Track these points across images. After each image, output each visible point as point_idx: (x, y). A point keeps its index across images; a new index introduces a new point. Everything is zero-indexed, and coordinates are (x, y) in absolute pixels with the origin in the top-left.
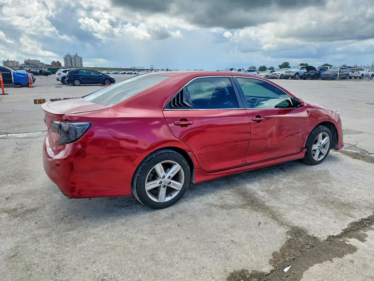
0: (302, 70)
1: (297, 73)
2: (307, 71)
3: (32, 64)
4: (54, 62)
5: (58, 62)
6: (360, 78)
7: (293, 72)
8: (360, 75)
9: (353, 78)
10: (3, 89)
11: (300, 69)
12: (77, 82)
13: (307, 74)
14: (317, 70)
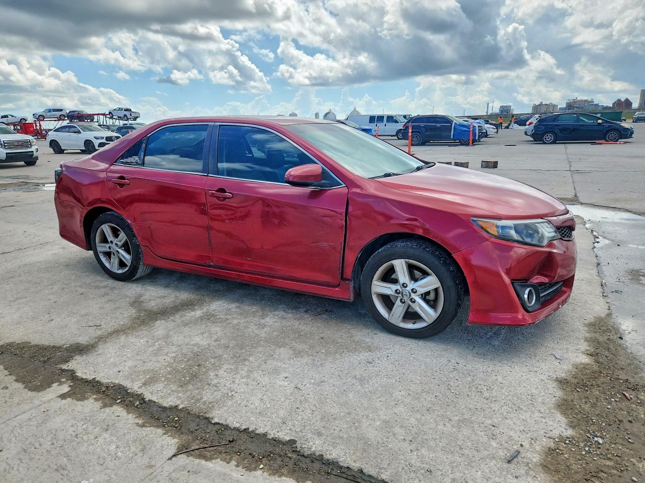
3: (579, 108)
4: (619, 100)
5: (627, 100)
10: (409, 148)
12: (549, 137)
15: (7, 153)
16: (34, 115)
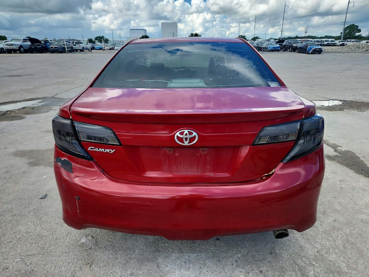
0: (25, 43)
1: (21, 46)
2: (31, 44)
6: (81, 51)
7: (16, 45)
8: (81, 48)
9: (79, 51)
11: (23, 42)
13: (33, 47)
14: (43, 42)
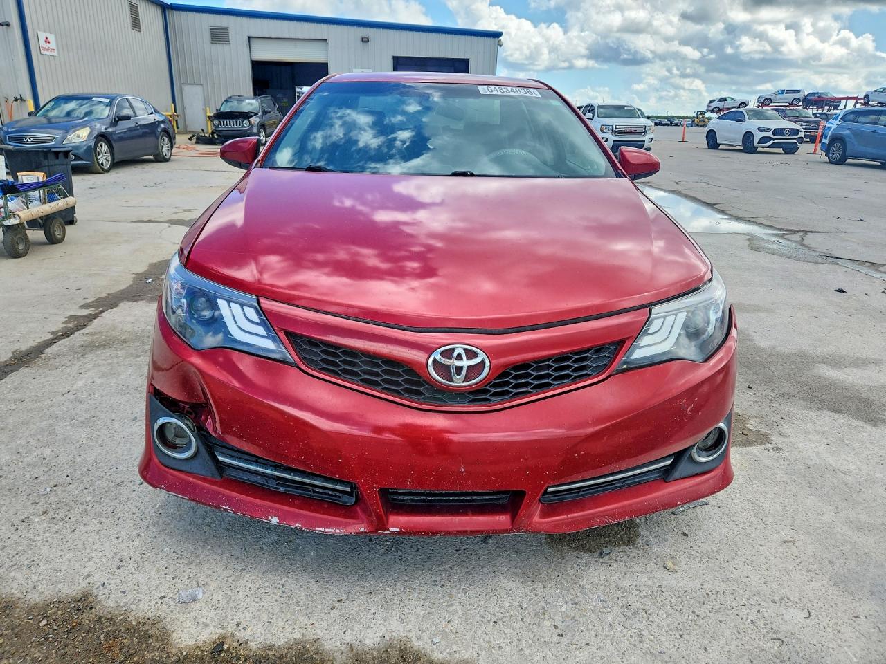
15: (614, 141)
16: (759, 98)
